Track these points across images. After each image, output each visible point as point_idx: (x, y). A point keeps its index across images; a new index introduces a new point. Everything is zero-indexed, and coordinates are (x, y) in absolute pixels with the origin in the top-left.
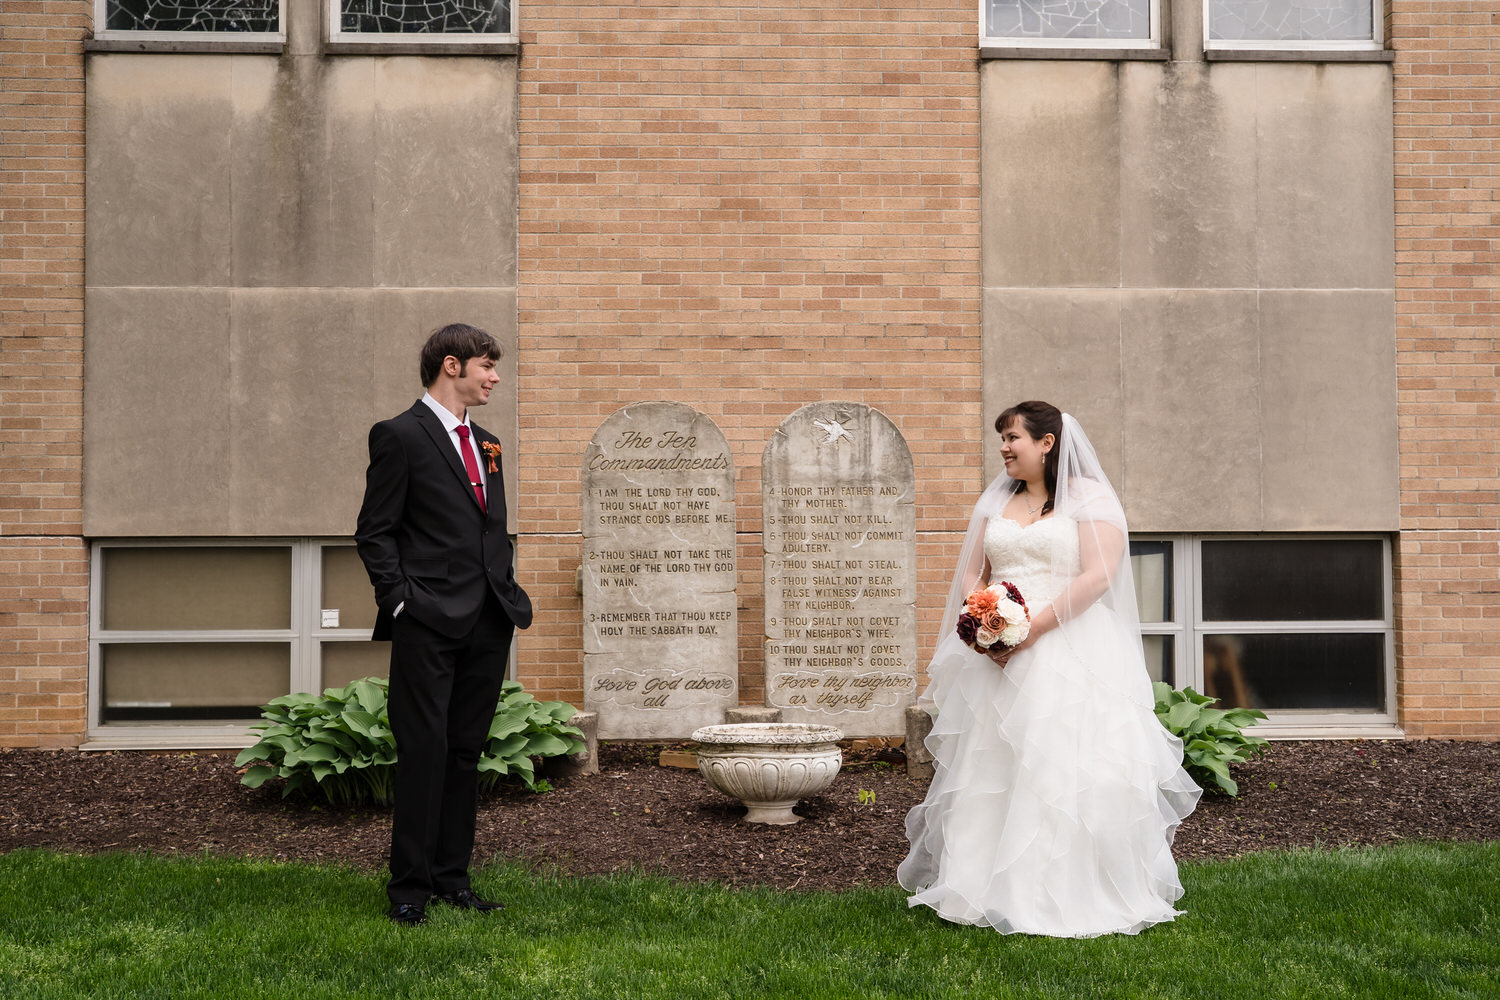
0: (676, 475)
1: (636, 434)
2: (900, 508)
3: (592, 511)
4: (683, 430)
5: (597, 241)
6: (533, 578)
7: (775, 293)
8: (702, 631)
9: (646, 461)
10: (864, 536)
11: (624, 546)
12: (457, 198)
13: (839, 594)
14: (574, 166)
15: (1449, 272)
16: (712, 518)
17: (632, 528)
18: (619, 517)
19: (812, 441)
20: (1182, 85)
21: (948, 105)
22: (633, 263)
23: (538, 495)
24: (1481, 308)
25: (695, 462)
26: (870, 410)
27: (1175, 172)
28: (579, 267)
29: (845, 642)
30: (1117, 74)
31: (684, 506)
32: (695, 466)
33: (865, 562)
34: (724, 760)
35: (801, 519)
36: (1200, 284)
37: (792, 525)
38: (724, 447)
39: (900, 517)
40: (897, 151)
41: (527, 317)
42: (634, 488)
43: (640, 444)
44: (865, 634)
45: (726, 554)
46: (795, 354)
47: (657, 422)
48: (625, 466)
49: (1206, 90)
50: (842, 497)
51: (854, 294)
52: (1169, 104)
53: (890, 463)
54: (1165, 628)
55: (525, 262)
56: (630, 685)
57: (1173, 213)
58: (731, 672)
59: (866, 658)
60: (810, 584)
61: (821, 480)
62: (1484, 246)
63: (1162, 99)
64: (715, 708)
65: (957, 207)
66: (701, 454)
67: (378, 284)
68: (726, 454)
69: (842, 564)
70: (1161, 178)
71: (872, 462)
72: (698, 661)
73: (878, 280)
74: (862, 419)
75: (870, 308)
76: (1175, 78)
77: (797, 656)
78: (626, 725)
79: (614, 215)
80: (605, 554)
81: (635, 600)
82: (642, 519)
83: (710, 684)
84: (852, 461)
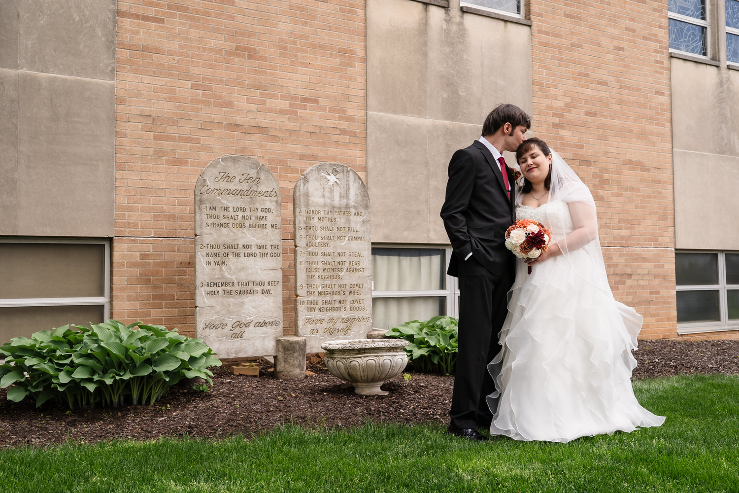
0: (249, 200)
1: (226, 174)
2: (364, 223)
3: (201, 219)
4: (253, 173)
5: (165, 59)
6: (123, 265)
7: (264, 103)
8: (263, 292)
9: (232, 190)
10: (347, 238)
11: (220, 242)
12: (77, 20)
13: (335, 270)
14: (151, 12)
15: (551, 127)
16: (269, 226)
17: (224, 230)
18: (217, 223)
19: (321, 184)
20: (452, 21)
21: (350, 12)
22: (185, 76)
23: (127, 213)
24: (562, 144)
25: (259, 193)
26: (349, 169)
27: (450, 64)
28: (154, 74)
29: (337, 298)
30: (426, 10)
31: (253, 218)
32: (260, 195)
33: (347, 254)
34: (360, 359)
35: (315, 228)
36: (460, 120)
37: (311, 231)
38: (275, 184)
39: (363, 228)
40: (326, 32)
41: (122, 101)
42: (226, 206)
43: (229, 180)
44: (347, 293)
45: (276, 247)
46: (275, 138)
47: (239, 167)
48: (221, 192)
49: (462, 25)
50: (336, 216)
51: (305, 107)
52: (447, 29)
53: (359, 199)
54: (441, 293)
55: (120, 66)
56: (223, 326)
57: (449, 84)
58: (278, 315)
59: (348, 307)
60: (320, 265)
61: (325, 206)
62: (562, 116)
63: (445, 26)
64: (271, 338)
65: (354, 67)
66: (263, 188)
67: (22, 68)
68: (276, 189)
69: (336, 254)
70: (444, 65)
71: (350, 198)
72: (261, 310)
73: (316, 101)
74: (345, 173)
75: (313, 116)
76: (450, 17)
77: (313, 306)
78: (221, 350)
79: (175, 45)
80: (209, 246)
81: (226, 274)
82: (230, 225)
83: (268, 324)
84: (341, 197)
